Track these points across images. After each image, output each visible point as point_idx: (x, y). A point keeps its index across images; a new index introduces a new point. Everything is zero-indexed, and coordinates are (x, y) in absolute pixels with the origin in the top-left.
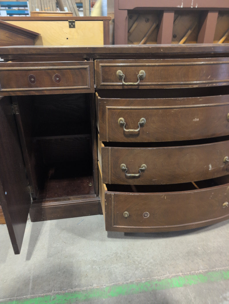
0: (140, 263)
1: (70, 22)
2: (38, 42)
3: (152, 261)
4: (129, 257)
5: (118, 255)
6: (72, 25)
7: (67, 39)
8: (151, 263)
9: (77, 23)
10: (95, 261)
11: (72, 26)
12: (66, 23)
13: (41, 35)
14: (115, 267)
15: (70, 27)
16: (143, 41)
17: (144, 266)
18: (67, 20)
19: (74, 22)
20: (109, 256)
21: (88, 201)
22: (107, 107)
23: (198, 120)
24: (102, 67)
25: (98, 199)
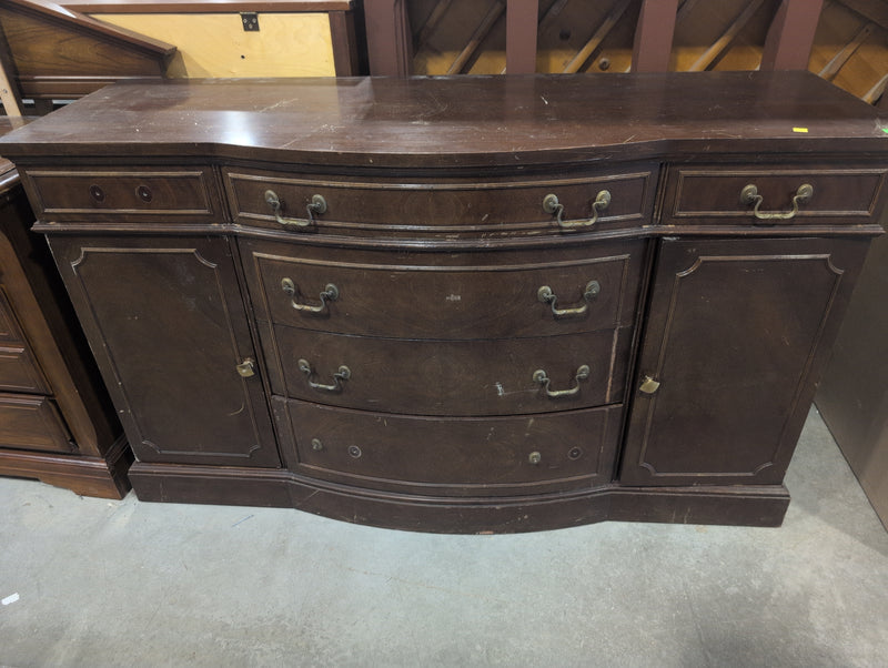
0: (319, 653)
1: (243, 16)
3: (349, 654)
4: (303, 632)
5: (283, 622)
6: (251, 24)
7: (242, 57)
8: (344, 659)
9: (263, 19)
10: (227, 625)
11: (251, 26)
12: (237, 19)
13: (180, 50)
14: (261, 650)
15: (246, 28)
16: (467, 50)
17: (325, 664)
18: (237, 13)
19: (255, 17)
20: (261, 621)
21: (263, 477)
22: (255, 254)
23: (459, 298)
24: (234, 180)
25: (284, 474)
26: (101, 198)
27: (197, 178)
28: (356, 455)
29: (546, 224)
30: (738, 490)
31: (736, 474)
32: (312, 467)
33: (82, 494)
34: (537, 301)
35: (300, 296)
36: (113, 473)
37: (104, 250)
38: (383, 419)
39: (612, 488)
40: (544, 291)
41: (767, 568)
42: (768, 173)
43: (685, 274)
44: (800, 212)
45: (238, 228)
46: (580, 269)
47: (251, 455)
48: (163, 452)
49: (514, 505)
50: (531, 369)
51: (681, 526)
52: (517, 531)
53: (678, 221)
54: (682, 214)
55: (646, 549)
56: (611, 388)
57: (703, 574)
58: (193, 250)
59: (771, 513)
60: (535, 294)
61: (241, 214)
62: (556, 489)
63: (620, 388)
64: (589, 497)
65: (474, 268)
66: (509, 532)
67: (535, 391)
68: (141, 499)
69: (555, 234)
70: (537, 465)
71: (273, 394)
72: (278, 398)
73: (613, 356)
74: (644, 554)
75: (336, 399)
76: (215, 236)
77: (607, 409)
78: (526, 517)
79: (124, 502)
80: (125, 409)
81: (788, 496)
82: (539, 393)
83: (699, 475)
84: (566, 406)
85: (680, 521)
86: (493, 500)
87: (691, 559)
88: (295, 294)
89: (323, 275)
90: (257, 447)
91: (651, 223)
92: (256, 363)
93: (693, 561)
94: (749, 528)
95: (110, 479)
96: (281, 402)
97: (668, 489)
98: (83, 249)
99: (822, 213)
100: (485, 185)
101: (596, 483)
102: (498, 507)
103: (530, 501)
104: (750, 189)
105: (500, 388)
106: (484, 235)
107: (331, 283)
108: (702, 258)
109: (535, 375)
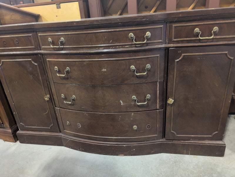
2: (40, 19)
7: (57, 16)
12: (55, 6)
13: (41, 15)
15: (57, 8)
16: (119, 13)
18: (55, 4)
19: (60, 4)
21: (54, 135)
22: (47, 59)
23: (106, 70)
24: (40, 36)
25: (61, 134)
26: (6, 44)
27: (30, 36)
28: (79, 127)
29: (130, 43)
30: (207, 142)
31: (205, 136)
32: (68, 131)
33: (5, 141)
34: (131, 71)
35: (59, 72)
36: (13, 133)
37: (7, 60)
38: (86, 113)
39: (163, 140)
40: (133, 67)
41: (219, 170)
42: (202, 23)
43: (178, 60)
44: (215, 37)
45: (42, 52)
46: (143, 59)
47: (51, 128)
48: (26, 127)
49: (130, 145)
50: (131, 95)
51: (188, 155)
52: (132, 155)
53: (174, 42)
54: (176, 40)
55: (175, 163)
56: (159, 103)
57: (195, 171)
58: (30, 59)
59: (219, 151)
60: (129, 69)
61: (43, 47)
62: (143, 140)
63: (162, 104)
64: (155, 143)
65: (109, 59)
66: (129, 155)
67: (133, 103)
68: (20, 142)
69: (134, 47)
70: (136, 130)
71: (56, 107)
72: (57, 108)
73: (158, 92)
74: (174, 164)
75: (73, 108)
76: (36, 54)
77: (158, 111)
78: (134, 150)
79: (16, 143)
80: (15, 112)
81: (225, 144)
82: (134, 104)
83: (192, 136)
84: (144, 109)
85: (187, 154)
86: (123, 143)
87: (191, 166)
88: (58, 71)
89: (66, 64)
90: (52, 125)
91: (166, 44)
92: (50, 96)
93: (192, 167)
94: (212, 157)
95: (12, 135)
96: (58, 109)
97: (182, 141)
98: (2, 60)
99: (223, 37)
100: (110, 30)
101: (157, 138)
102: (124, 146)
103: (135, 144)
104: (197, 30)
105: (122, 102)
106: (111, 47)
107: (68, 67)
108: (183, 54)
109: (132, 98)
